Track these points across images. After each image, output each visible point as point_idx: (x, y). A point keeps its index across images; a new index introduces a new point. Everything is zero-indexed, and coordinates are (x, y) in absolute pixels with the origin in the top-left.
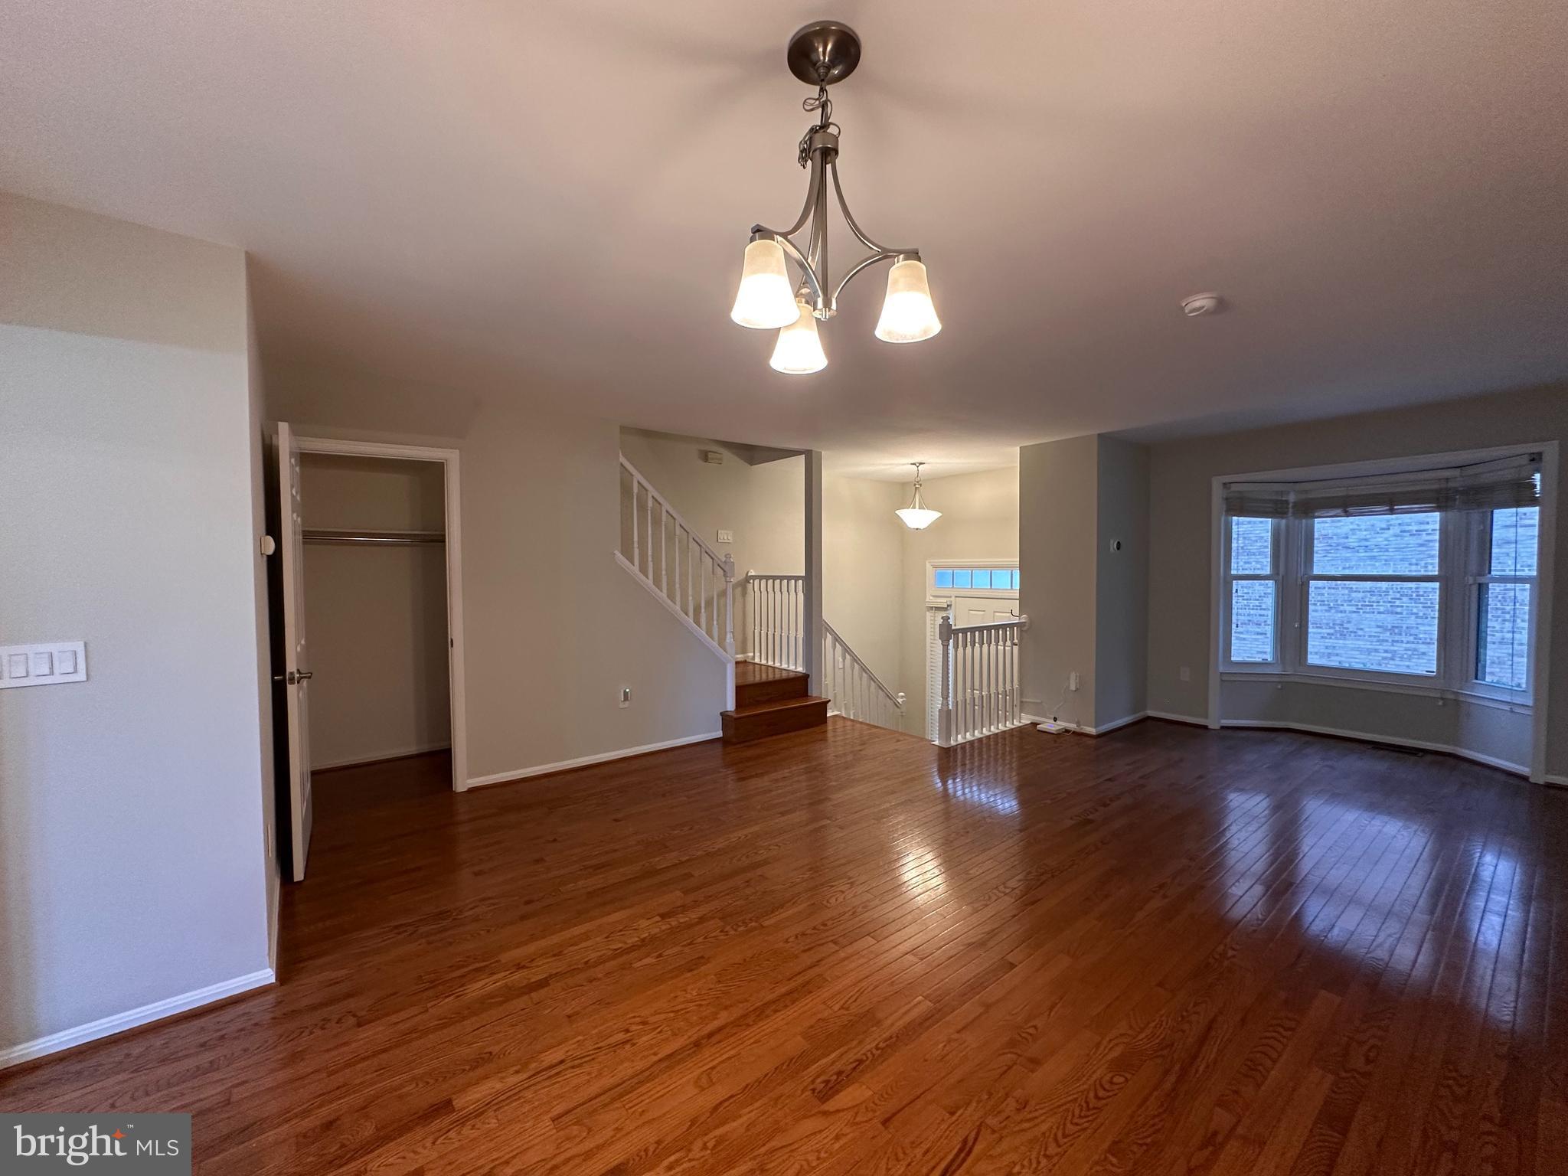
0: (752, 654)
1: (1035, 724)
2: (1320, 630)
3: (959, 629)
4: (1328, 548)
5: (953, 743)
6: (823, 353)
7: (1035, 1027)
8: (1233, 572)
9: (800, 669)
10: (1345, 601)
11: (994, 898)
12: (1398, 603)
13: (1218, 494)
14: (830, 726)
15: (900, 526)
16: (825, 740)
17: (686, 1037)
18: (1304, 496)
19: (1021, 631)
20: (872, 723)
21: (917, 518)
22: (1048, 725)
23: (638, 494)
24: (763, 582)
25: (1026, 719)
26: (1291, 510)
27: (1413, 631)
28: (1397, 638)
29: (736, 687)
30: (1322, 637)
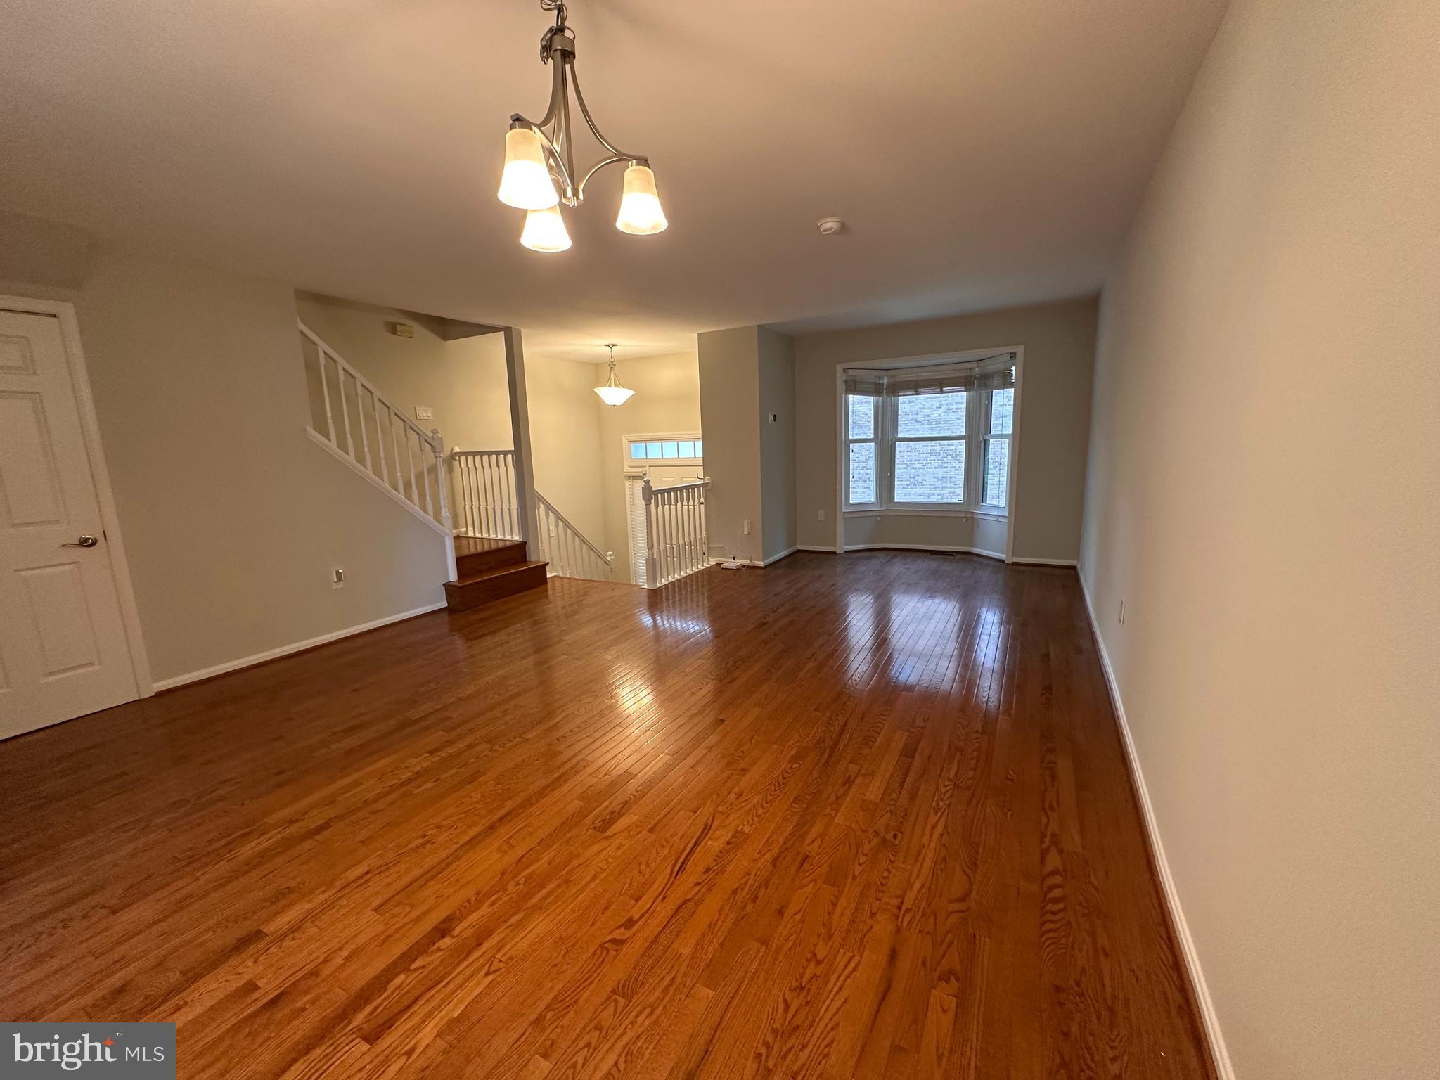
0: (465, 529)
1: (719, 564)
2: (901, 483)
3: (658, 491)
4: (907, 422)
5: (659, 585)
6: (567, 235)
7: (743, 752)
8: (850, 437)
9: (517, 538)
10: (916, 461)
11: (705, 683)
12: (945, 460)
13: (840, 378)
14: (549, 586)
15: (597, 403)
16: (547, 597)
17: (480, 825)
18: (893, 380)
19: (706, 490)
20: (586, 578)
21: (613, 395)
22: (730, 564)
23: (325, 365)
24: (470, 458)
25: (713, 561)
26: (885, 391)
27: (953, 480)
28: (944, 484)
29: (457, 559)
30: (903, 488)
